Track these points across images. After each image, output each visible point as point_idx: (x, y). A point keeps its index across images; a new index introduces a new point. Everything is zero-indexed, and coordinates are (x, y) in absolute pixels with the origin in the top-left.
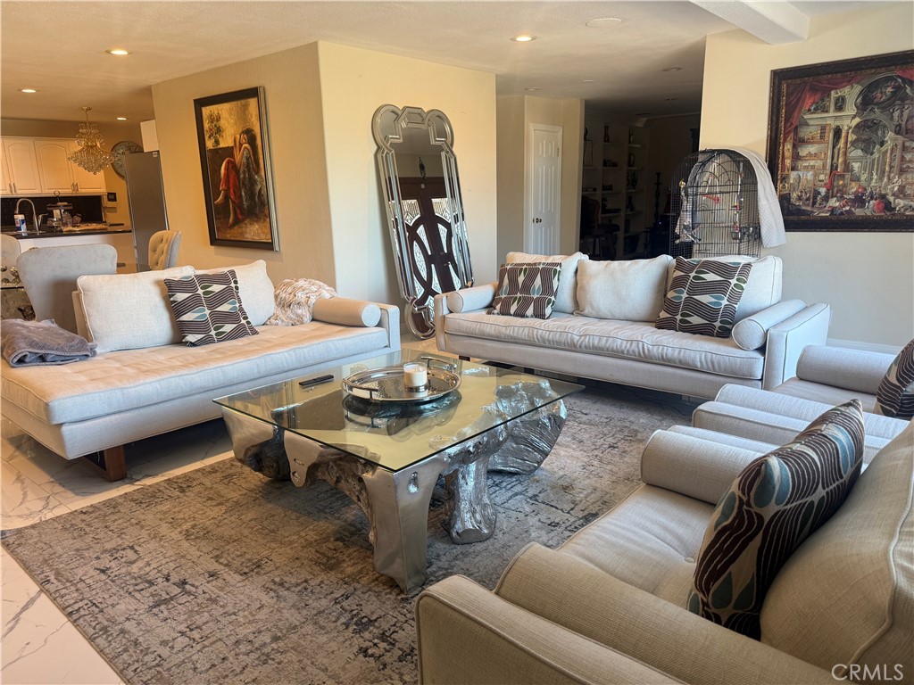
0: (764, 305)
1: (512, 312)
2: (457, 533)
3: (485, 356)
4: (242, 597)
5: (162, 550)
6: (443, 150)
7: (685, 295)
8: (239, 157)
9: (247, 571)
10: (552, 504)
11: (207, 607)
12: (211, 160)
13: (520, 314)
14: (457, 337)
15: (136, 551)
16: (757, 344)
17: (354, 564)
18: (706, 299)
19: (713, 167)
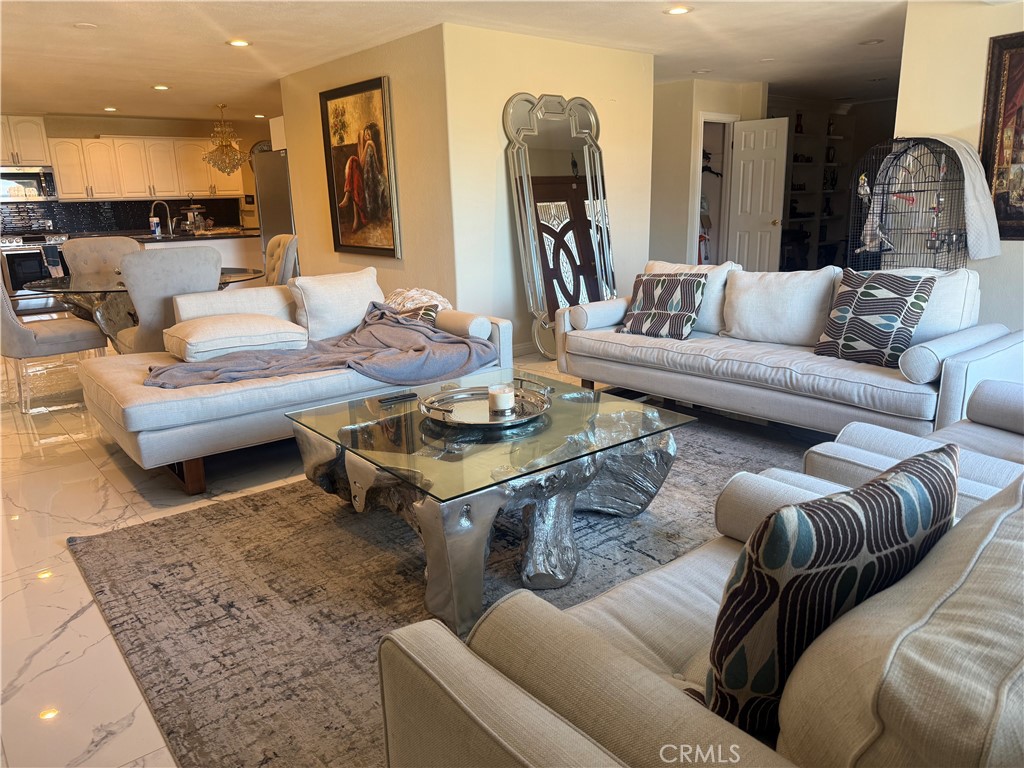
0: (950, 330)
1: (644, 331)
2: (528, 576)
3: (610, 379)
4: (284, 626)
5: (219, 569)
6: (586, 144)
7: (850, 315)
8: (363, 155)
9: (297, 598)
10: (650, 553)
11: (247, 633)
12: (335, 157)
13: (654, 333)
14: (578, 358)
15: (193, 569)
16: (930, 377)
17: (410, 601)
18: (875, 320)
19: (909, 160)
